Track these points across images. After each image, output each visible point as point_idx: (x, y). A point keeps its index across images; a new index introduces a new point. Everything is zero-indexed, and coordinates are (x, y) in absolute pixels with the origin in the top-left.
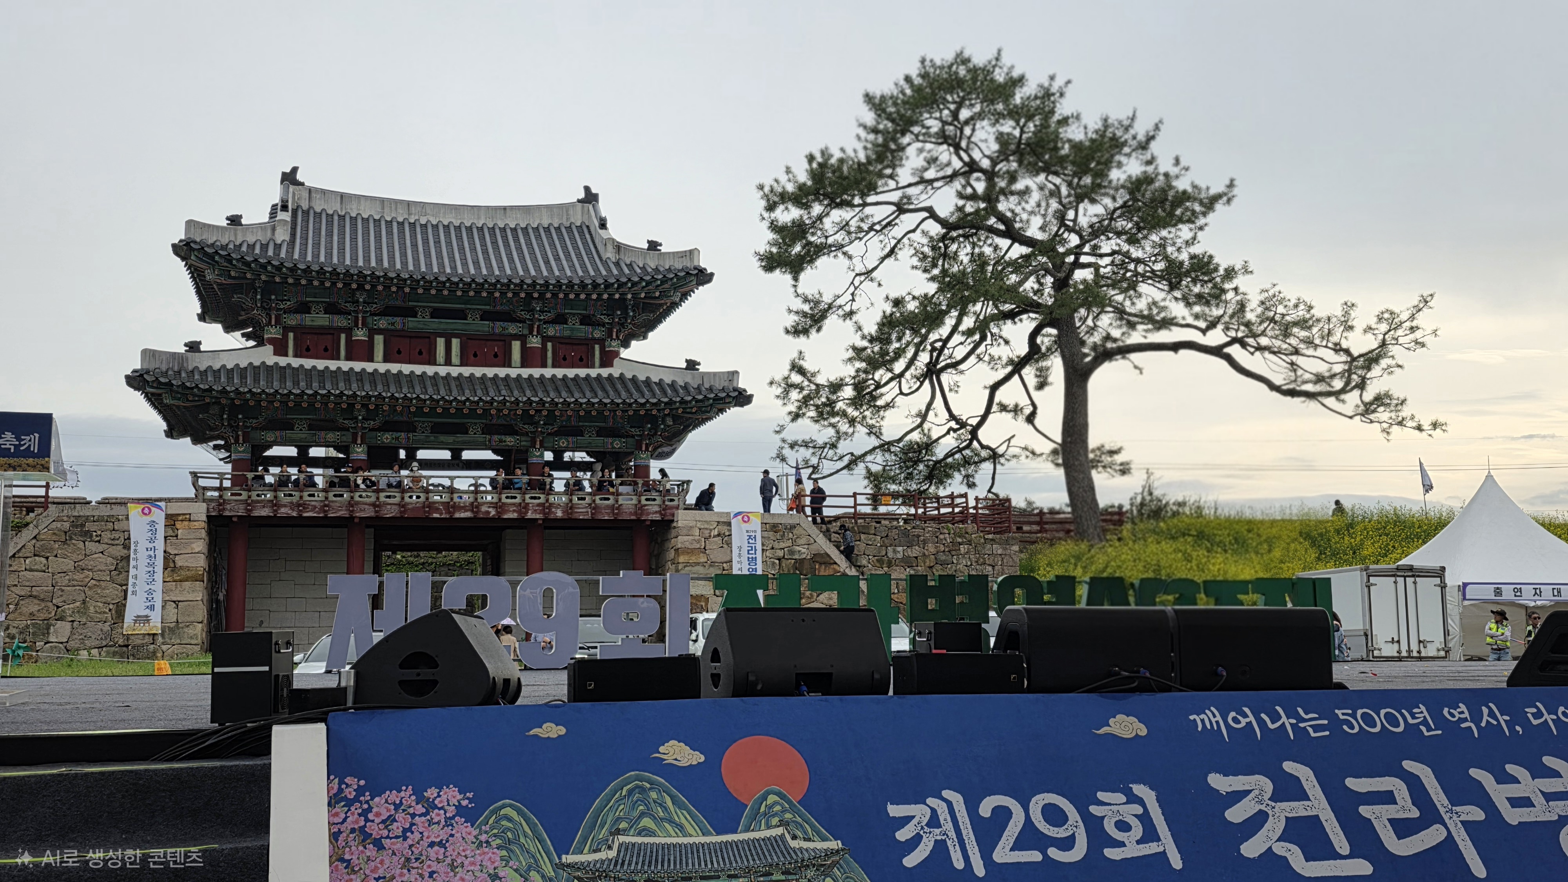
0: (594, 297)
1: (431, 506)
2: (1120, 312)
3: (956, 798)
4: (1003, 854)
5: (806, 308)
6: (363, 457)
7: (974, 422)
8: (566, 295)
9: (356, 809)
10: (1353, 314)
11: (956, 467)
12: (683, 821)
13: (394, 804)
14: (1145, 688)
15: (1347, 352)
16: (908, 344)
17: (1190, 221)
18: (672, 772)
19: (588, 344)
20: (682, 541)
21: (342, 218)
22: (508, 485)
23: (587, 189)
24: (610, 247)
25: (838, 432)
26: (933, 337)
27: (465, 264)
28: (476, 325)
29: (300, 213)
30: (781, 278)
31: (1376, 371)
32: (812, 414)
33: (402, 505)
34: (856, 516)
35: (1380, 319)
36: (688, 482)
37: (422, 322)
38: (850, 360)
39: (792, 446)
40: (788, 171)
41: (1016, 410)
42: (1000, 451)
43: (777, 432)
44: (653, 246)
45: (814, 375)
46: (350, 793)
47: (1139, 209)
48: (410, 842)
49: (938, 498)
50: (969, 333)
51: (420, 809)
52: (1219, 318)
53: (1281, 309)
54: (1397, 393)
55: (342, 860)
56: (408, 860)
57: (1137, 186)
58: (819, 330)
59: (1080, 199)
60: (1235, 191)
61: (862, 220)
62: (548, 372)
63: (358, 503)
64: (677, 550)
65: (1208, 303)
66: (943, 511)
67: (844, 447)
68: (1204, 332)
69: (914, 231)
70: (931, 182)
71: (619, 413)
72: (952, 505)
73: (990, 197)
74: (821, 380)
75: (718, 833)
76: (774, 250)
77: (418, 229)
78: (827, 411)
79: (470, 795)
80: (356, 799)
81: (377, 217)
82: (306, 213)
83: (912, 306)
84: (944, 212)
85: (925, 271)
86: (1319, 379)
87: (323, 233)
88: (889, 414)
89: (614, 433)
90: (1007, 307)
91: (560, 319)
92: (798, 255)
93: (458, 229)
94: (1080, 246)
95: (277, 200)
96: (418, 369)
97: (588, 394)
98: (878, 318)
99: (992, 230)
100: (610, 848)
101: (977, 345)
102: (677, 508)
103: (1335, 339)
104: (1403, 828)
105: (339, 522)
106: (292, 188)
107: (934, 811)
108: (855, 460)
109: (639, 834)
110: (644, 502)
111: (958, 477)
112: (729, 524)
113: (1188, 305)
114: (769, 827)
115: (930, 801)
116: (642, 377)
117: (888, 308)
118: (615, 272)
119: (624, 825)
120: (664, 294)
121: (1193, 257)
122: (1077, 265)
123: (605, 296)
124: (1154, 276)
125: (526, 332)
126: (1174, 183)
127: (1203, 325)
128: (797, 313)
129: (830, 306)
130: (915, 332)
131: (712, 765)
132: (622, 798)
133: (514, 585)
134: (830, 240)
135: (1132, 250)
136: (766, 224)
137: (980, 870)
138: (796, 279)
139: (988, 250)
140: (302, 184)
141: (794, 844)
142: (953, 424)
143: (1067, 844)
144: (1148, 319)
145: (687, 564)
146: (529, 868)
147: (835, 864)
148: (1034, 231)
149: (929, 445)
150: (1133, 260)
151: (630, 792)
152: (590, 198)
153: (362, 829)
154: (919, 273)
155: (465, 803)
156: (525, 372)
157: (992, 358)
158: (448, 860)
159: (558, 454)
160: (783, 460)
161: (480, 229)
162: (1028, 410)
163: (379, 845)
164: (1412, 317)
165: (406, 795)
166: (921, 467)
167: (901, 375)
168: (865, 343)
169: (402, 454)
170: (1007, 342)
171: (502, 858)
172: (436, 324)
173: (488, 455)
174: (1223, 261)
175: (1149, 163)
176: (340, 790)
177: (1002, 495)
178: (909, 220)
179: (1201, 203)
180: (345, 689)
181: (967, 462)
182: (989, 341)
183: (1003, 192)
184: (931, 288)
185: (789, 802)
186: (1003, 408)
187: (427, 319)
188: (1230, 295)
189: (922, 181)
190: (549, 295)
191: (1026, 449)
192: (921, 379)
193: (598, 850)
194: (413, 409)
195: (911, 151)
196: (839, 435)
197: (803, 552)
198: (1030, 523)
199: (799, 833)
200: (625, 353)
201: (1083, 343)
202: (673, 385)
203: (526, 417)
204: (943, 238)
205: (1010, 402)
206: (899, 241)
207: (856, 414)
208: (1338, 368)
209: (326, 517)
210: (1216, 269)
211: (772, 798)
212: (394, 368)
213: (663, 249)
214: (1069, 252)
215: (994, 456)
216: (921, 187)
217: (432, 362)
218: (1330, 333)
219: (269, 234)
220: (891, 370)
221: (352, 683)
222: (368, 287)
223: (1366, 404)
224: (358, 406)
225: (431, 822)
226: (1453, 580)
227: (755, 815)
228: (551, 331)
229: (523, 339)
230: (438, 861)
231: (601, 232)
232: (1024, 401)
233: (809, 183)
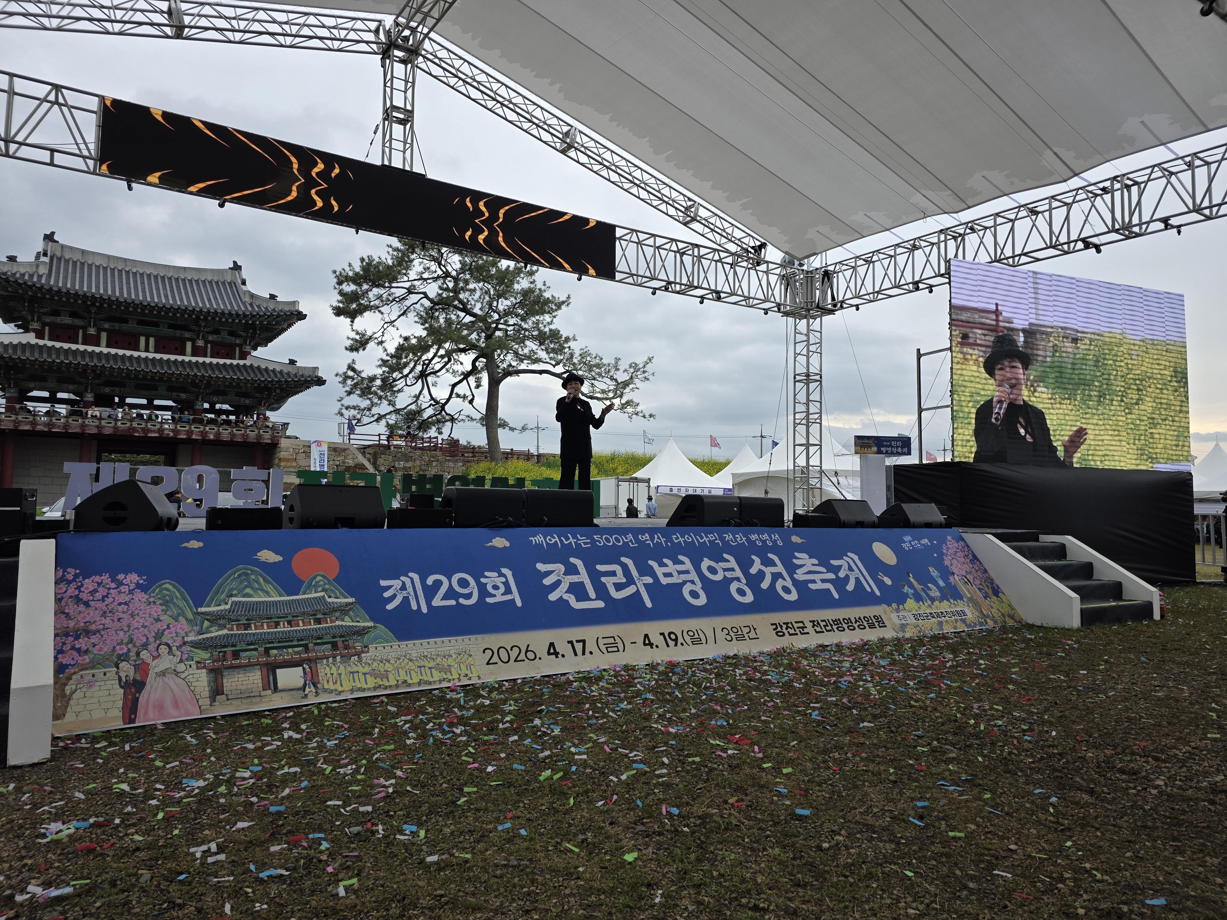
0: (237, 321)
1: (134, 429)
2: (516, 353)
3: (416, 577)
4: (437, 602)
5: (358, 337)
6: (92, 399)
7: (443, 402)
8: (220, 319)
9: (73, 586)
10: (619, 363)
11: (433, 424)
12: (269, 589)
13: (97, 583)
14: (510, 525)
15: (616, 380)
16: (411, 360)
17: (549, 313)
18: (265, 566)
19: (233, 346)
20: (283, 454)
21: (83, 264)
22: (180, 420)
23: (235, 262)
24: (247, 295)
25: (372, 402)
26: (424, 357)
27: (159, 296)
28: (164, 330)
29: (55, 259)
30: (344, 321)
31: (627, 390)
32: (358, 392)
33: (115, 428)
34: (379, 445)
35: (631, 367)
36: (288, 424)
37: (131, 326)
38: (380, 366)
39: (347, 408)
40: (350, 265)
41: (464, 397)
42: (456, 417)
43: (339, 401)
44: (273, 297)
45: (360, 372)
46: (70, 577)
47: (527, 305)
48: (106, 603)
49: (423, 438)
50: (442, 357)
51: (113, 585)
52: (561, 360)
53: (589, 358)
54: (636, 400)
55: (63, 613)
56: (105, 612)
57: (526, 293)
58: (364, 349)
59: (499, 296)
60: (571, 301)
61: (389, 295)
62: (208, 360)
63: (87, 425)
64: (280, 459)
65: (556, 353)
66: (425, 445)
67: (375, 410)
68: (554, 366)
69: (416, 303)
70: (425, 280)
71: (249, 385)
72: (430, 442)
73: (456, 291)
74: (364, 375)
75: (288, 595)
76: (341, 305)
77: (131, 275)
78: (366, 392)
79: (144, 578)
80: (74, 580)
81: (105, 265)
82: (59, 259)
83: (414, 341)
84: (432, 295)
85: (422, 324)
86: (603, 391)
87: (70, 271)
88: (400, 395)
89: (246, 395)
90: (462, 346)
91: (216, 332)
92: (354, 309)
93: (156, 277)
94: (499, 320)
95: (40, 249)
96: (128, 353)
97: (231, 373)
98: (396, 345)
99: (456, 307)
100: (226, 604)
101: (446, 363)
102: (281, 437)
103: (611, 374)
104: (619, 587)
105: (75, 436)
106: (50, 244)
107: (404, 583)
108: (380, 418)
109: (244, 596)
110: (261, 432)
111: (434, 428)
112: (310, 447)
113: (548, 353)
114: (316, 592)
115: (402, 578)
116: (263, 367)
117: (402, 341)
118: (250, 309)
119: (235, 592)
120: (278, 323)
121: (551, 330)
122: (497, 329)
123: (243, 321)
124: (534, 338)
125: (195, 337)
126: (544, 294)
127: (554, 363)
128: (352, 339)
129: (371, 338)
130: (415, 354)
131: (287, 563)
132: (234, 579)
133: (180, 472)
134: (372, 304)
135: (523, 324)
136: (337, 291)
137: (424, 610)
138: (352, 322)
139: (454, 317)
140: (57, 242)
141: (329, 600)
142: (432, 402)
143: (469, 596)
144: (528, 358)
145: (285, 467)
146: (179, 615)
147: (350, 609)
148: (477, 311)
149: (420, 412)
150: (523, 329)
151: (240, 575)
152: (237, 267)
153: (77, 597)
154: (419, 325)
155: (141, 582)
156: (194, 359)
157: (454, 371)
158: (130, 612)
159: (212, 405)
160: (342, 415)
161: (170, 279)
162: (469, 398)
163: (87, 604)
164: (644, 367)
165: (105, 578)
166: (415, 423)
167: (407, 376)
168: (388, 358)
169: (117, 400)
170: (462, 364)
171: (162, 610)
172: (140, 328)
173: (170, 403)
174: (564, 333)
175: (531, 283)
176: (64, 575)
177: (455, 438)
178: (414, 298)
179: (556, 305)
180: (69, 521)
181: (439, 421)
182: (452, 362)
183: (462, 289)
184: (424, 334)
185: (328, 580)
186: (458, 396)
187: (135, 325)
188: (566, 350)
189: (421, 279)
190: (209, 318)
191: (468, 416)
192: (417, 378)
193: (219, 605)
194: (124, 375)
195: (416, 262)
196: (373, 404)
197: (350, 462)
198: (468, 453)
199: (332, 595)
200: (254, 353)
201: (498, 367)
202: (281, 372)
203: (194, 384)
204: (431, 309)
205: (461, 393)
206: (408, 308)
207: (382, 394)
208: (612, 388)
209: (67, 432)
210: (561, 337)
211: (319, 578)
212: (113, 351)
213: (278, 299)
214: (493, 322)
215: (453, 420)
216: (421, 282)
217: (137, 349)
218: (609, 371)
219: (34, 269)
220: (402, 373)
221: (73, 517)
222: (97, 304)
223: (622, 404)
224: (89, 371)
225: (120, 592)
226: (653, 484)
227: (309, 586)
228: (210, 338)
229: (193, 341)
230: (123, 612)
231: (243, 287)
232: (468, 393)
233: (361, 273)
